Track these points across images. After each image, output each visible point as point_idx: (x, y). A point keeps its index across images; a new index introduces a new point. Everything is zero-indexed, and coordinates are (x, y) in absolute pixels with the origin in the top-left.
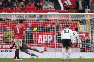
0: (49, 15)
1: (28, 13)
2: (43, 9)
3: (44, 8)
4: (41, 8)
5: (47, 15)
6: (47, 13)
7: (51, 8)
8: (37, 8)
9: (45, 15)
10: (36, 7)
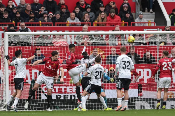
0: (146, 34)
1: (110, 32)
2: (137, 25)
3: (138, 23)
4: (132, 23)
5: (143, 34)
6: (143, 31)
7: (150, 22)
8: (126, 23)
9: (140, 35)
10: (123, 22)
